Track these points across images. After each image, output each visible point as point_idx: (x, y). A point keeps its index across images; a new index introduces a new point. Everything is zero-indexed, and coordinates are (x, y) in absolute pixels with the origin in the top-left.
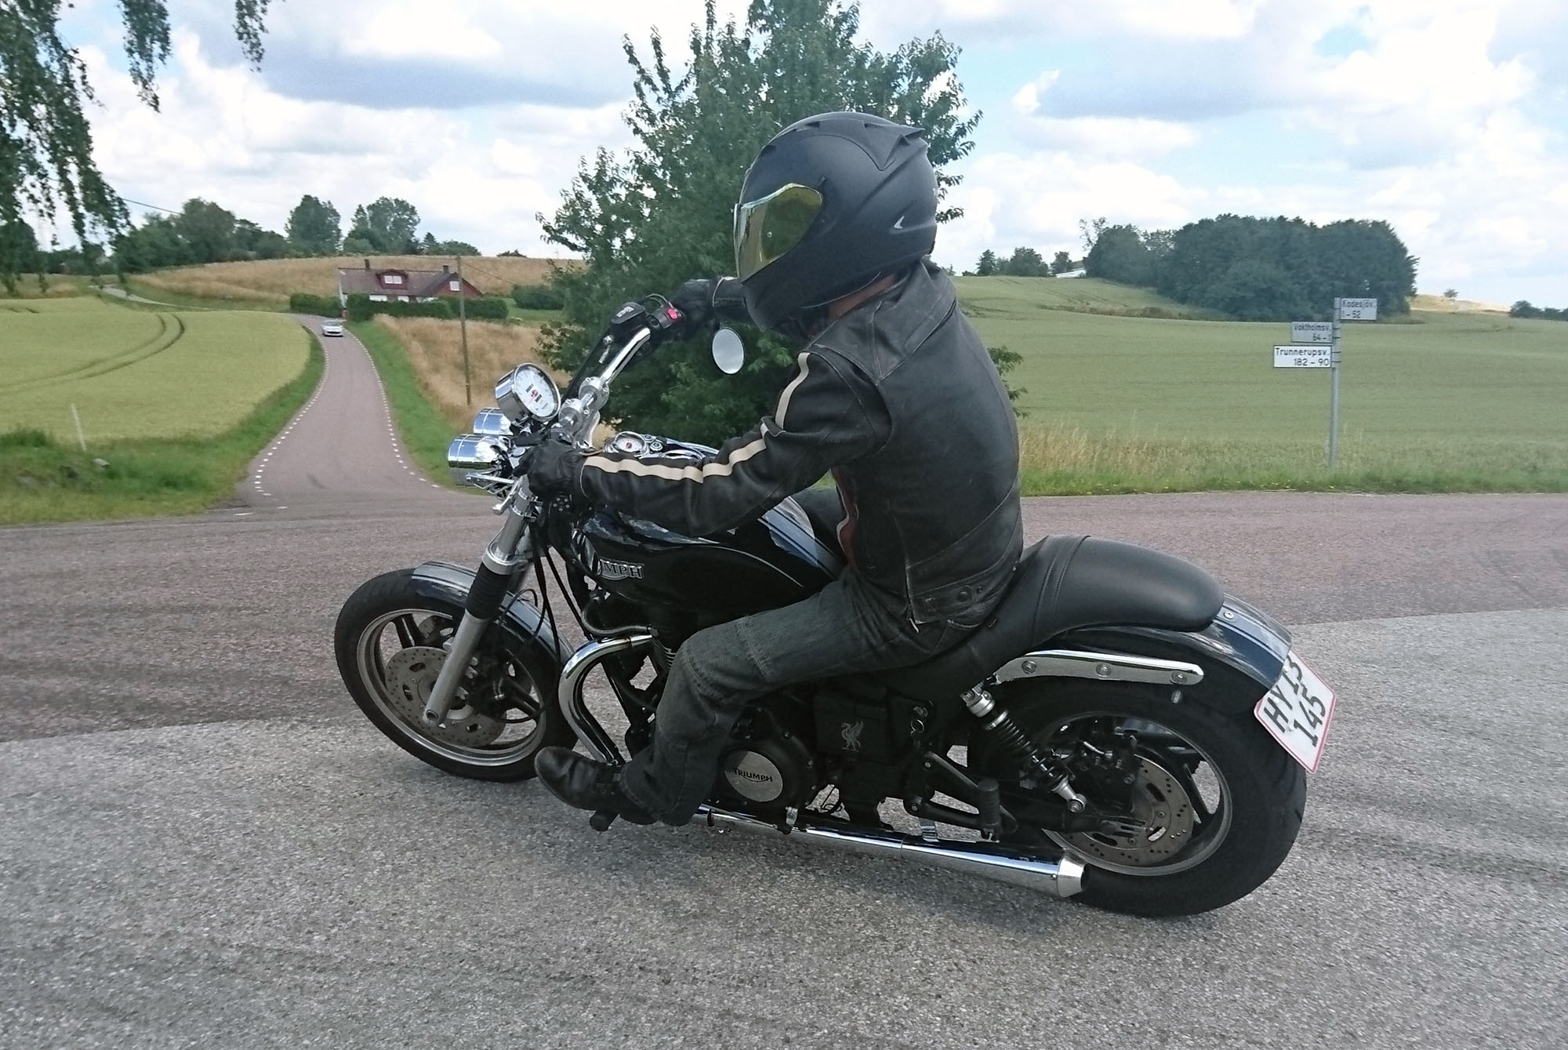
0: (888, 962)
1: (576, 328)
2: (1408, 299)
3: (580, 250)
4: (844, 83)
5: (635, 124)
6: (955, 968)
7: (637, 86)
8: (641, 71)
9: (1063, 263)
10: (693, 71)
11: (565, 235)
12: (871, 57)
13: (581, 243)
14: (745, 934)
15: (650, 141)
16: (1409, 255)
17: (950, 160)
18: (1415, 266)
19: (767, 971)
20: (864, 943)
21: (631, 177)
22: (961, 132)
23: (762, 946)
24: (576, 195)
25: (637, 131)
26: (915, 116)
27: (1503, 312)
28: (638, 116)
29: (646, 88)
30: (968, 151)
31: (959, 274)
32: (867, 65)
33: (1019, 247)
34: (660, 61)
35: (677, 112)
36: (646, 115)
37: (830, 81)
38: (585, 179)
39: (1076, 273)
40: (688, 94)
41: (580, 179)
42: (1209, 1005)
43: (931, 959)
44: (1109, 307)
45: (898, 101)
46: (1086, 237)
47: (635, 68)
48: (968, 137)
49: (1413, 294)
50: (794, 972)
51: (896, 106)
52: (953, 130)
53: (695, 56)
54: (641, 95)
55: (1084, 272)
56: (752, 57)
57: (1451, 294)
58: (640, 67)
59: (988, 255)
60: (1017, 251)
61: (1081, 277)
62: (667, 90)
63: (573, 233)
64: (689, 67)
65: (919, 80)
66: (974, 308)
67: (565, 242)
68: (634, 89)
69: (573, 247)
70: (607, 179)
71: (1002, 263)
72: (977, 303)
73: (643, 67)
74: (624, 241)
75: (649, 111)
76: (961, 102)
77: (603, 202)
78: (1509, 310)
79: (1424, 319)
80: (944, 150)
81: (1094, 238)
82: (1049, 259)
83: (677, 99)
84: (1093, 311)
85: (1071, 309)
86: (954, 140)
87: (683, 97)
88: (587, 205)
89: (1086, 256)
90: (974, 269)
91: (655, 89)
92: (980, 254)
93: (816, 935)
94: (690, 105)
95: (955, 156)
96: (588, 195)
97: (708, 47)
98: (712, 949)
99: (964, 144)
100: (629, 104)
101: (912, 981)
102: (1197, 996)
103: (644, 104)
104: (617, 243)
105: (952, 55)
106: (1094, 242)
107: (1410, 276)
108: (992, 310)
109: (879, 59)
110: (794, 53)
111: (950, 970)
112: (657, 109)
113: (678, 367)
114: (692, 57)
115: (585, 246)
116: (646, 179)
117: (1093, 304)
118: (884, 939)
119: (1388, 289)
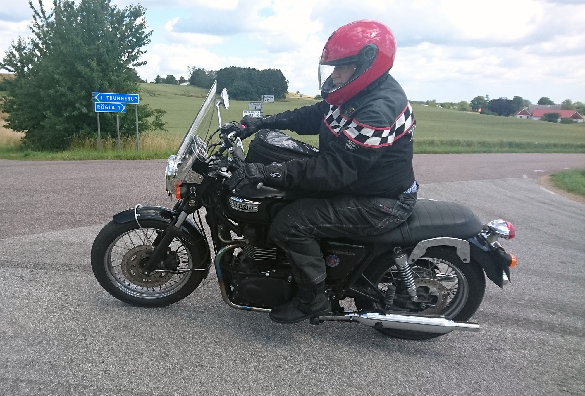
0: (86, 350)
1: (11, 98)
2: (286, 94)
3: (13, 71)
4: (107, 18)
5: (33, 29)
6: (111, 349)
7: (34, 17)
8: (35, 11)
9: (182, 80)
10: (54, 11)
11: (7, 66)
12: (116, 10)
13: (13, 69)
14: (31, 343)
15: (38, 35)
16: (286, 80)
17: (143, 46)
18: (288, 84)
19: (37, 359)
20: (78, 343)
21: (31, 47)
22: (146, 36)
23: (37, 349)
24: (10, 52)
25: (33, 31)
26: (131, 30)
27: (312, 98)
28: (34, 26)
29: (37, 17)
30: (149, 43)
31: (149, 82)
32: (115, 12)
33: (168, 75)
34: (42, 8)
35: (48, 25)
36: (37, 26)
37: (102, 17)
38: (14, 47)
39: (187, 84)
40: (52, 19)
41: (12, 47)
42: (199, 353)
43: (103, 346)
44: (196, 95)
45: (125, 25)
46: (189, 72)
47: (32, 10)
48: (149, 38)
49: (287, 92)
50: (48, 359)
51: (125, 27)
52: (143, 36)
53: (55, 6)
54: (35, 19)
55: (189, 83)
56: (75, 8)
57: (298, 92)
58: (35, 10)
59: (158, 77)
60: (168, 76)
61: (188, 85)
62: (44, 17)
63: (10, 66)
64: (53, 10)
65: (132, 18)
66: (154, 94)
67: (7, 69)
68: (33, 17)
69: (10, 71)
70: (22, 47)
71: (163, 79)
72: (154, 92)
73: (36, 9)
74: (29, 69)
75: (38, 25)
76: (146, 27)
77: (21, 55)
78: (314, 97)
79: (290, 100)
80: (141, 42)
81: (192, 73)
82: (178, 79)
83: (48, 21)
84: (192, 96)
85: (185, 95)
86: (144, 39)
87: (50, 20)
88: (14, 56)
89: (190, 78)
90: (154, 81)
91: (40, 17)
92: (156, 76)
93: (59, 341)
94: (52, 23)
95: (144, 44)
96: (15, 53)
97: (59, 4)
98: (16, 352)
99: (147, 40)
100: (31, 22)
101: (94, 357)
102: (195, 350)
103: (36, 22)
104: (26, 69)
105: (144, 11)
106: (192, 74)
107: (287, 88)
108: (159, 95)
109: (119, 11)
110: (89, 7)
111: (109, 350)
112: (41, 24)
113: (47, 113)
114: (54, 7)
115: (14, 70)
116: (36, 48)
117: (192, 94)
118: (86, 340)
119: (280, 91)
